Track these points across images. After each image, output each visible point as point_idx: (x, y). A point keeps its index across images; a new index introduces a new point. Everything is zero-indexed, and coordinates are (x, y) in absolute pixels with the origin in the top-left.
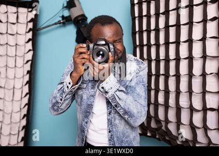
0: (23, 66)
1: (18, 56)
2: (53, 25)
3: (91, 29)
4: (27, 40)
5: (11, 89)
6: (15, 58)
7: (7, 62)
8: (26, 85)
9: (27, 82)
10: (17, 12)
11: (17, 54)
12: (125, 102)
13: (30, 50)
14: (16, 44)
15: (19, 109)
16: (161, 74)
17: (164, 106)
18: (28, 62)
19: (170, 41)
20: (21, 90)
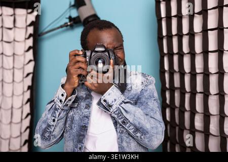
0: (23, 80)
1: (17, 68)
2: (58, 28)
3: (87, 35)
4: (27, 48)
5: (9, 109)
6: (12, 71)
7: (3, 76)
8: (27, 103)
9: (28, 100)
10: (14, 14)
11: (15, 66)
12: (135, 116)
13: (30, 61)
14: (14, 54)
15: (19, 134)
16: (198, 91)
17: (203, 134)
18: (28, 75)
19: (210, 50)
20: (20, 110)
